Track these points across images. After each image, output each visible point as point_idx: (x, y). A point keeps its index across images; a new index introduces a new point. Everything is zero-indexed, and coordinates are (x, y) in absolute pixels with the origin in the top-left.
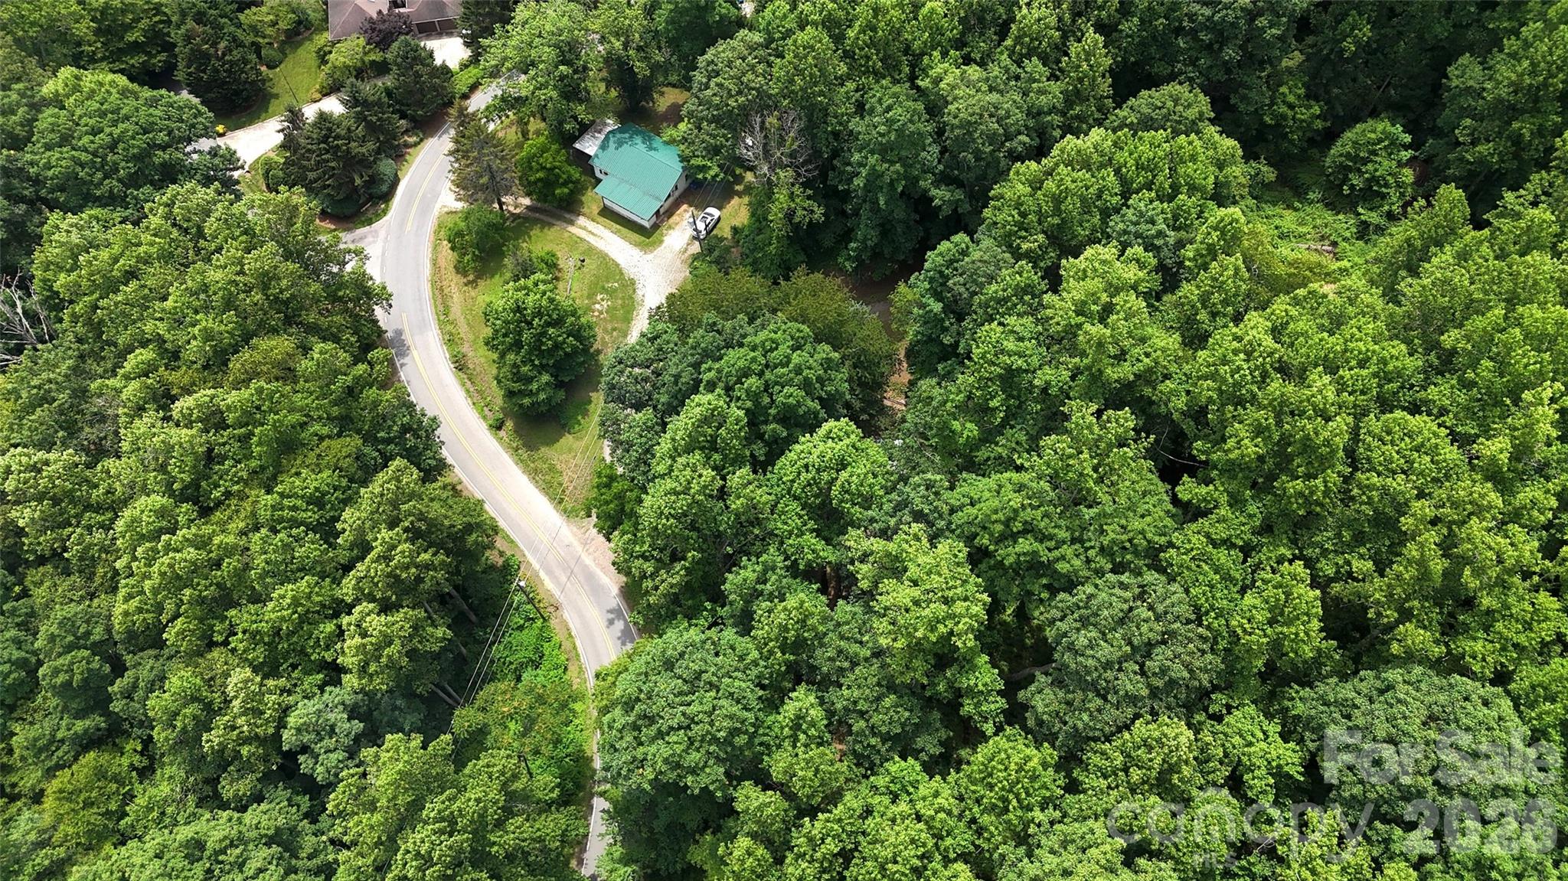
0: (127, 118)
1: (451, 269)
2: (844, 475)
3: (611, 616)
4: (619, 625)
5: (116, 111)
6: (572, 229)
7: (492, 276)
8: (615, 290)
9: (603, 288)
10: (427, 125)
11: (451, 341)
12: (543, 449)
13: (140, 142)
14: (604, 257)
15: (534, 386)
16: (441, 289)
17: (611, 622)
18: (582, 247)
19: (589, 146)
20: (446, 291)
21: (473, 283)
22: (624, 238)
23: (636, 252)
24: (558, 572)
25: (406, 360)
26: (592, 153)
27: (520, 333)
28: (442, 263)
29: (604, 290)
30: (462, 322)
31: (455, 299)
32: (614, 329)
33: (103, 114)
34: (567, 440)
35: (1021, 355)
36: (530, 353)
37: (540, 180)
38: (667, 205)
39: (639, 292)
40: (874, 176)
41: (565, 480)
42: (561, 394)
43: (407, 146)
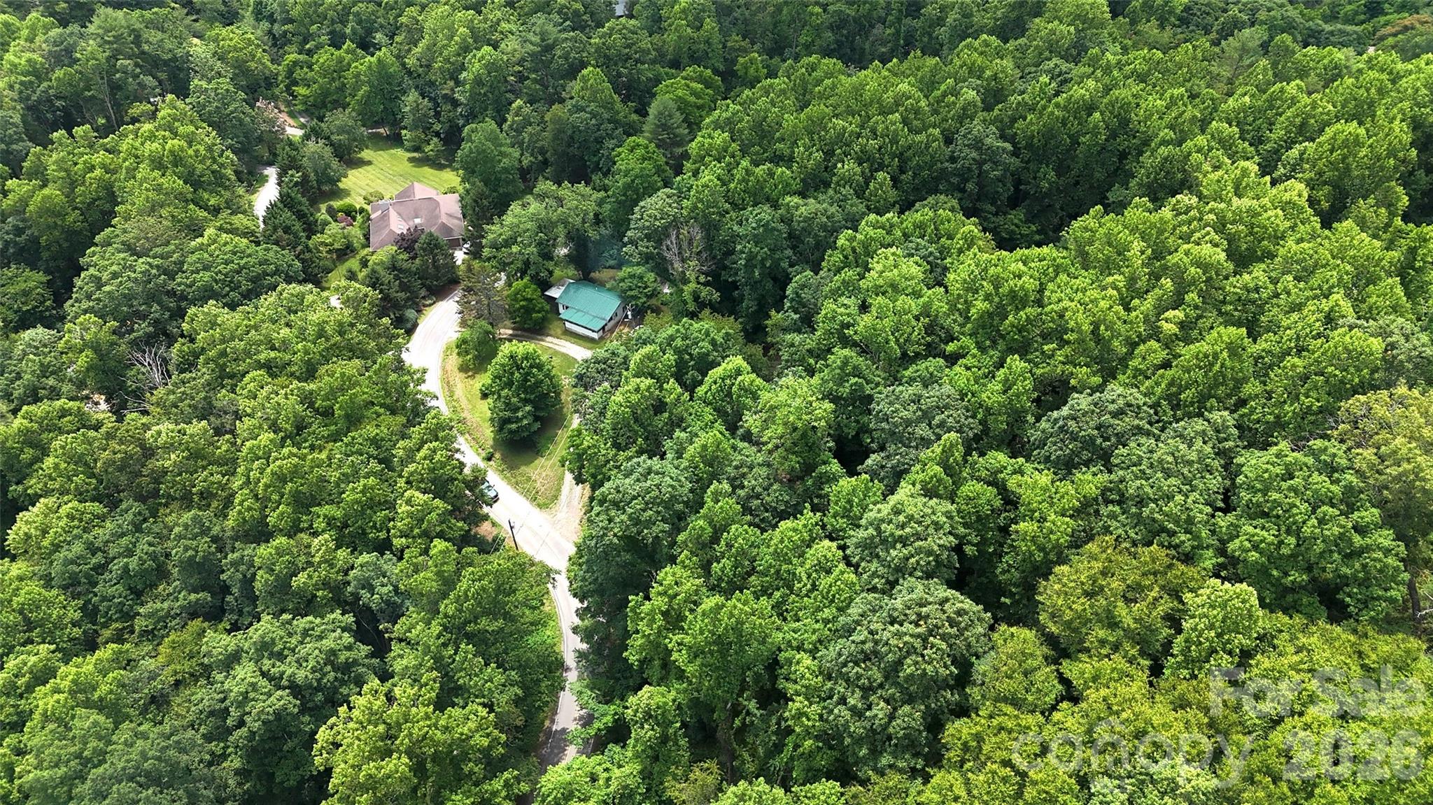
0: (250, 256)
1: (456, 369)
2: (740, 378)
5: (243, 252)
6: (543, 343)
9: (566, 372)
10: (439, 291)
11: (455, 411)
12: (523, 468)
13: (258, 269)
14: (565, 356)
15: (520, 414)
16: (449, 382)
18: (551, 350)
19: (554, 293)
20: (452, 383)
21: (473, 377)
22: (580, 345)
23: (588, 352)
26: (557, 296)
27: (512, 374)
28: (449, 368)
30: (463, 399)
31: (459, 387)
33: (235, 253)
34: (541, 461)
35: (849, 315)
36: (518, 388)
37: (522, 307)
38: (610, 325)
40: (751, 258)
41: (538, 485)
42: (537, 425)
43: (425, 306)
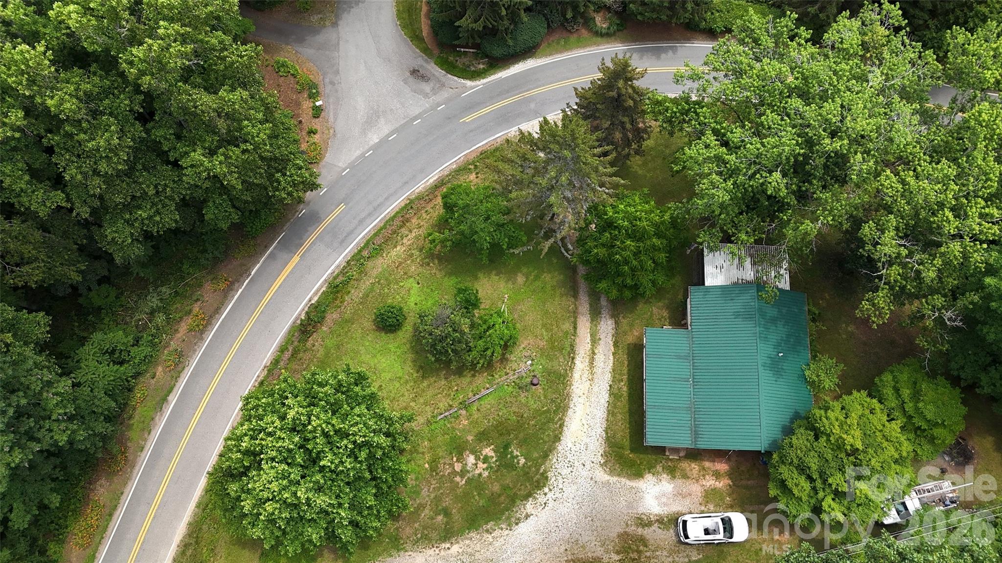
6: (584, 324)
7: (450, 274)
8: (513, 467)
9: (506, 447)
18: (559, 364)
19: (721, 267)
20: (404, 231)
21: (428, 257)
23: (596, 448)
26: (709, 282)
29: (503, 451)
30: (366, 284)
31: (394, 253)
32: (447, 514)
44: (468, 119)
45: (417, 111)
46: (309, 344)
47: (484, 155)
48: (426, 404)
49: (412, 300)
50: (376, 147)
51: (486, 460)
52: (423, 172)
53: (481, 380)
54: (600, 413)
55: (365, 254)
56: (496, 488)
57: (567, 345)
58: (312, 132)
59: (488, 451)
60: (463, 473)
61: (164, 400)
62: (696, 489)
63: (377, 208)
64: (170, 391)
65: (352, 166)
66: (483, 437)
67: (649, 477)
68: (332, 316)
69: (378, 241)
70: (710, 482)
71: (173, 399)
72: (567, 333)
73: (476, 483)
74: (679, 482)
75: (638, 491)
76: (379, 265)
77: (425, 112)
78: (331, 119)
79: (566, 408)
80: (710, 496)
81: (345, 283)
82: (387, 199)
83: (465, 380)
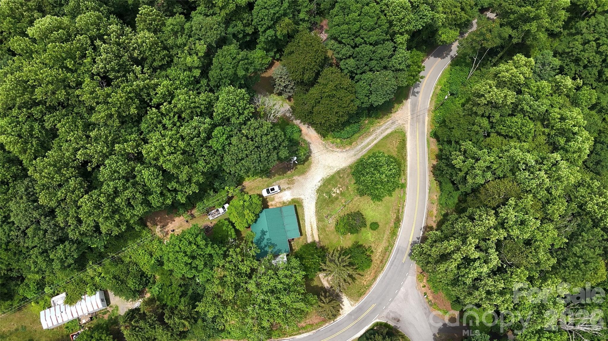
3: (416, 94)
4: (416, 90)
6: (317, 239)
8: (326, 193)
9: (329, 197)
11: (394, 234)
16: (381, 262)
17: (418, 93)
18: (321, 225)
20: (381, 258)
22: (303, 214)
23: (305, 204)
24: (421, 120)
25: (416, 240)
26: (285, 255)
28: (373, 274)
30: (386, 237)
31: (381, 249)
32: (340, 177)
39: (319, 184)
44: (374, 305)
45: (392, 304)
46: (395, 215)
47: (364, 293)
48: (355, 204)
49: (370, 234)
50: (400, 286)
51: (334, 193)
52: (382, 281)
53: (342, 214)
54: (306, 213)
55: (390, 248)
56: (329, 186)
57: (320, 231)
58: (424, 286)
59: (334, 195)
60: (339, 188)
61: (430, 190)
62: (277, 200)
63: (392, 264)
64: (429, 192)
65: (406, 277)
66: (337, 198)
67: (290, 200)
68: (392, 225)
69: (387, 253)
70: (273, 203)
71: (427, 191)
72: (321, 234)
73: (335, 186)
74: (282, 201)
75: (292, 196)
76: (384, 244)
77: (389, 304)
78: (420, 293)
79: (316, 212)
80: (273, 199)
81: (392, 237)
82: (390, 268)
83: (346, 213)
